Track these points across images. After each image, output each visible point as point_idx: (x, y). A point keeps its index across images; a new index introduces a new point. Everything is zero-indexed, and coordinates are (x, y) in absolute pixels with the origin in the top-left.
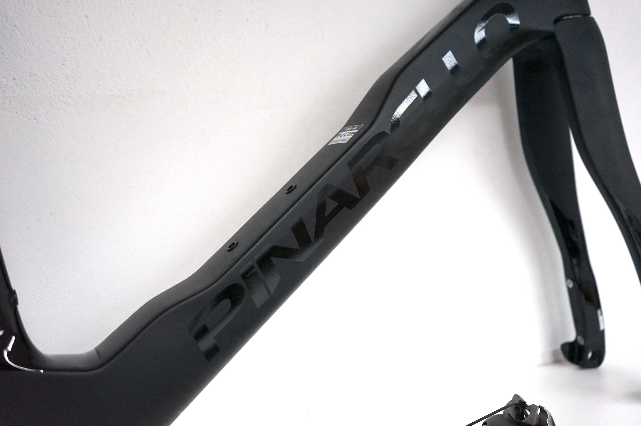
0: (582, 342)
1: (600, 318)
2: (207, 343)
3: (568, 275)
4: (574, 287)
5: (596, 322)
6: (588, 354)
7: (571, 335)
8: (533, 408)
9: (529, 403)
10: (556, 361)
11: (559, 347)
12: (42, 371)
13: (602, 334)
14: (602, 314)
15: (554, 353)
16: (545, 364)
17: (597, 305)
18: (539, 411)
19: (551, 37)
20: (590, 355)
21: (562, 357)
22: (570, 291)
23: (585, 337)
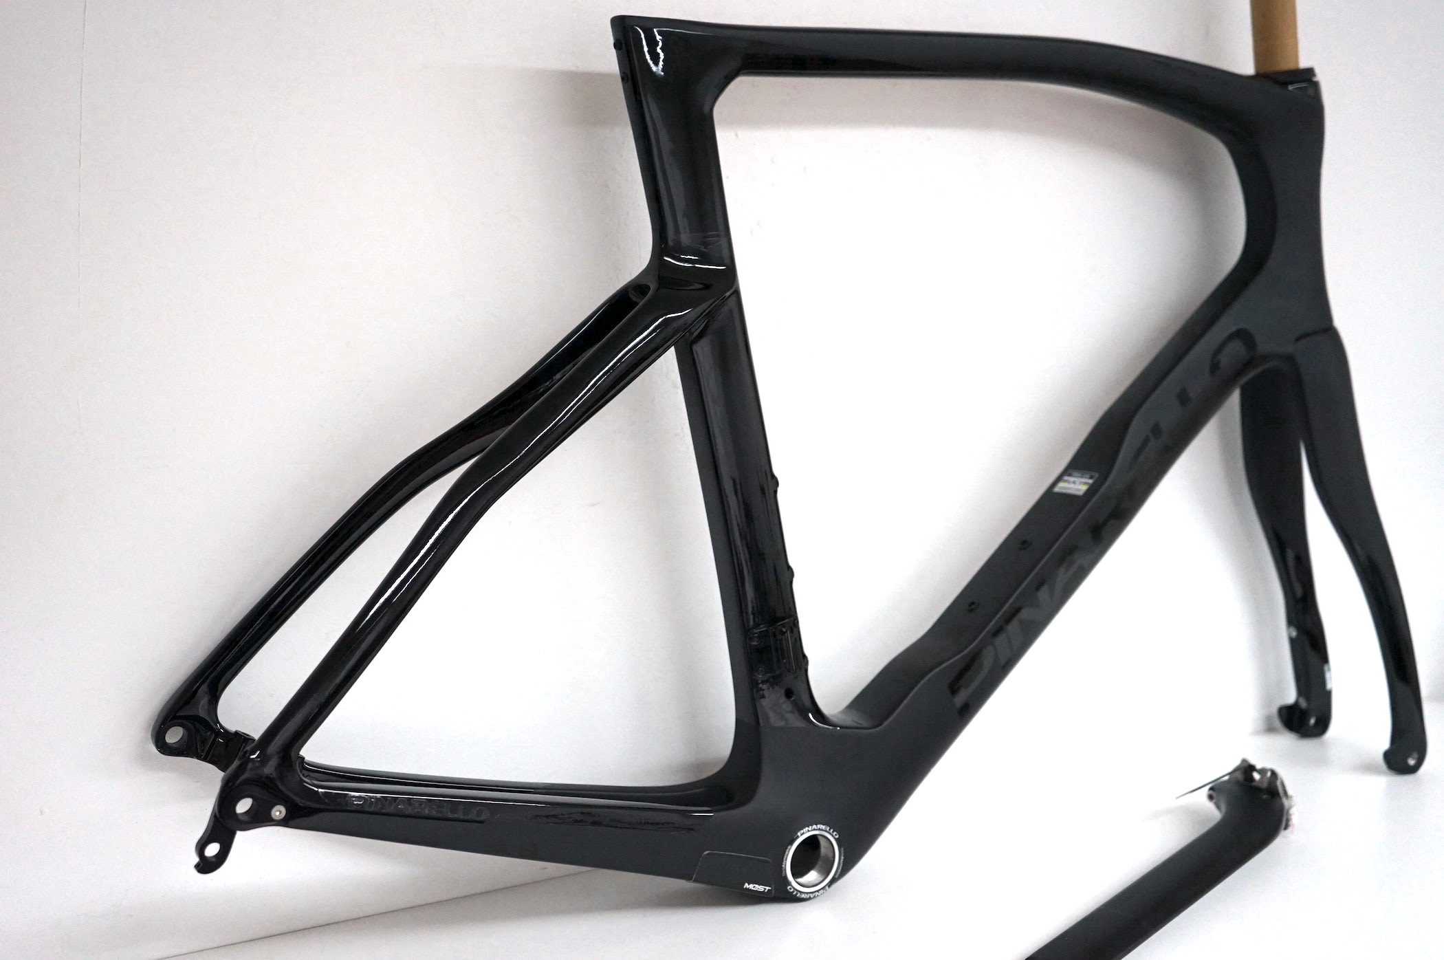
0: (1303, 704)
1: (1328, 675)
2: (959, 700)
3: (1291, 622)
4: (1298, 636)
5: (1322, 681)
6: (1309, 720)
7: (1290, 696)
8: (1262, 772)
9: (1259, 766)
10: (1270, 729)
11: (1274, 710)
12: (839, 728)
13: (1327, 695)
14: (1329, 670)
15: (1268, 719)
16: (1256, 733)
17: (1324, 659)
18: (1269, 774)
19: (1290, 359)
20: (1312, 721)
21: (1278, 723)
22: (1293, 642)
23: (1308, 699)
